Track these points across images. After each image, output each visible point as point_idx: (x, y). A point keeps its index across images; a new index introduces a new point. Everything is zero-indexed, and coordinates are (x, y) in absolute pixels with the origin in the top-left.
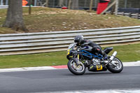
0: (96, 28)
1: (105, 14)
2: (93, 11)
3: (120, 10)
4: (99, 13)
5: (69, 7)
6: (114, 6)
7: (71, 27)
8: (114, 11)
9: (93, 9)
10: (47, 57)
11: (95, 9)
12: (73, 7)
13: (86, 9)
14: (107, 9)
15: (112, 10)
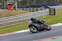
0: (9, 17)
1: (12, 10)
3: (18, 8)
4: (9, 10)
6: (15, 6)
9: (6, 8)
11: (7, 8)
13: (3, 9)
14: (12, 8)
15: (15, 8)
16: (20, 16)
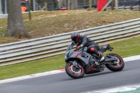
0: (98, 26)
1: (105, 10)
2: (93, 8)
3: (120, 4)
4: (99, 10)
5: (68, 8)
7: (74, 27)
8: (114, 6)
9: (92, 6)
10: (54, 61)
11: (95, 7)
12: (72, 7)
13: (86, 8)
14: (107, 5)
15: (112, 5)
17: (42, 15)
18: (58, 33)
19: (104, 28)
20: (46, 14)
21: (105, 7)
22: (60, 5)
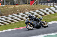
0: (31, 11)
1: (34, 5)
2: (29, 4)
4: (31, 5)
5: (19, 4)
6: (37, 1)
7: (21, 12)
8: (37, 3)
9: (29, 3)
10: (13, 25)
12: (20, 4)
13: (26, 4)
16: (41, 10)
17: (8, 7)
18: (15, 14)
19: (33, 12)
20: (9, 6)
21: (34, 4)
22: (15, 3)
